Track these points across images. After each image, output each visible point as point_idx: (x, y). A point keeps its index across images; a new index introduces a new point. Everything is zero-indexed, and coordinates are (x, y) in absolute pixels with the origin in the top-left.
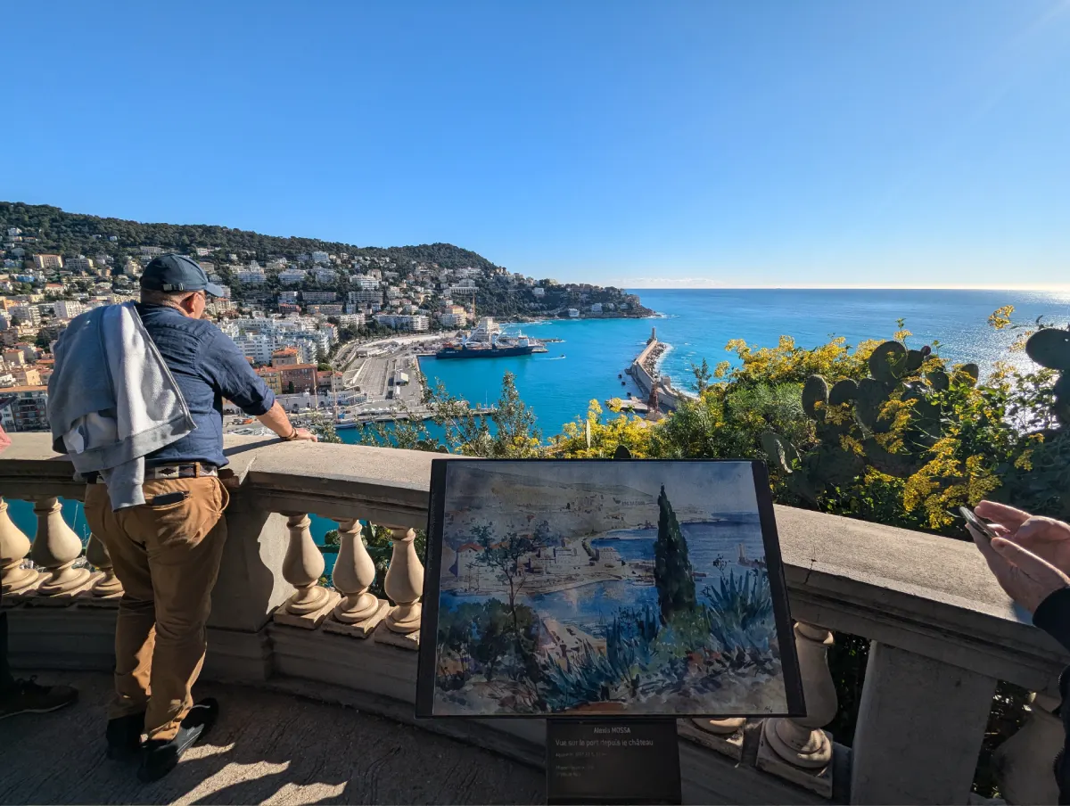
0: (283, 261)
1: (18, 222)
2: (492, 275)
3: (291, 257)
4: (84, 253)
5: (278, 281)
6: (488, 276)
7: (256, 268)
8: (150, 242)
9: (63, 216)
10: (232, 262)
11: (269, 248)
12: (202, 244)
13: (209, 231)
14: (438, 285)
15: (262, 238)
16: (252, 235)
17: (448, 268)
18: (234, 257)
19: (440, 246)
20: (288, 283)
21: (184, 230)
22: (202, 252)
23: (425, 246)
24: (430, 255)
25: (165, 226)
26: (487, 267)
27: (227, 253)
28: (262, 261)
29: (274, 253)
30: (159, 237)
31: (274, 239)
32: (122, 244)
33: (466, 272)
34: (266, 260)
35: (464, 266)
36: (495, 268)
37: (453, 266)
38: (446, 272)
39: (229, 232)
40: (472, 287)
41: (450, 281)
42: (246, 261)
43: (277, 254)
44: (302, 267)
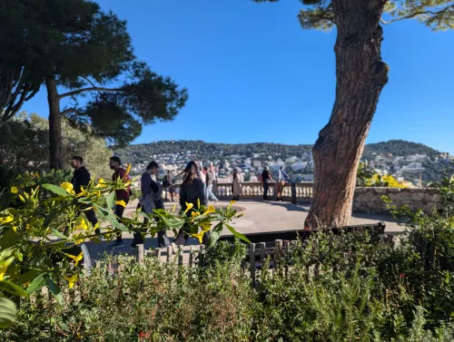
0: (294, 158)
1: (190, 148)
2: (437, 159)
3: (299, 156)
4: (210, 159)
5: (291, 169)
6: (433, 159)
7: (281, 163)
8: (235, 153)
9: (204, 144)
10: (269, 160)
11: (287, 150)
12: (256, 152)
13: (260, 145)
14: (392, 168)
15: (284, 146)
16: (279, 145)
17: (400, 155)
18: (270, 157)
19: (394, 142)
20: (296, 170)
21: (249, 146)
22: (256, 156)
23: (383, 143)
24: (386, 148)
25: (241, 145)
26: (432, 153)
27: (267, 156)
28: (283, 158)
29: (290, 154)
30: (238, 150)
31: (291, 146)
32: (224, 155)
33: (414, 157)
34: (286, 158)
35: (413, 153)
36: (439, 153)
37: (404, 154)
38: (398, 158)
39: (269, 145)
40: (419, 167)
41: (401, 164)
42: (276, 159)
43: (291, 154)
44: (304, 161)
